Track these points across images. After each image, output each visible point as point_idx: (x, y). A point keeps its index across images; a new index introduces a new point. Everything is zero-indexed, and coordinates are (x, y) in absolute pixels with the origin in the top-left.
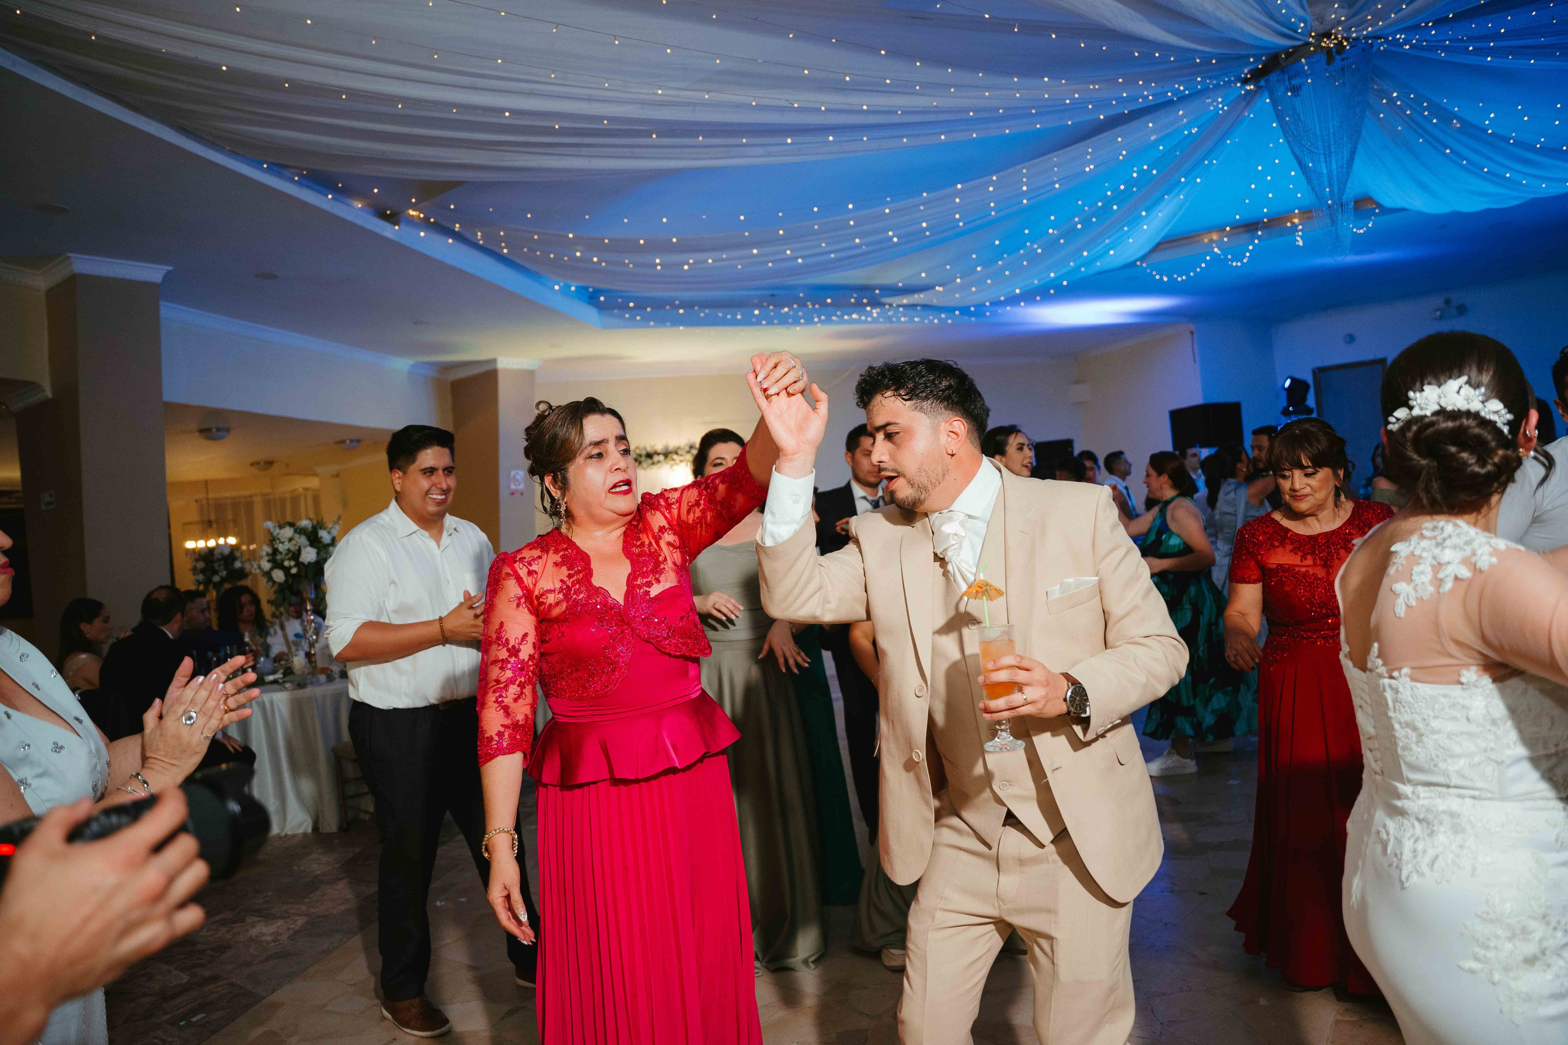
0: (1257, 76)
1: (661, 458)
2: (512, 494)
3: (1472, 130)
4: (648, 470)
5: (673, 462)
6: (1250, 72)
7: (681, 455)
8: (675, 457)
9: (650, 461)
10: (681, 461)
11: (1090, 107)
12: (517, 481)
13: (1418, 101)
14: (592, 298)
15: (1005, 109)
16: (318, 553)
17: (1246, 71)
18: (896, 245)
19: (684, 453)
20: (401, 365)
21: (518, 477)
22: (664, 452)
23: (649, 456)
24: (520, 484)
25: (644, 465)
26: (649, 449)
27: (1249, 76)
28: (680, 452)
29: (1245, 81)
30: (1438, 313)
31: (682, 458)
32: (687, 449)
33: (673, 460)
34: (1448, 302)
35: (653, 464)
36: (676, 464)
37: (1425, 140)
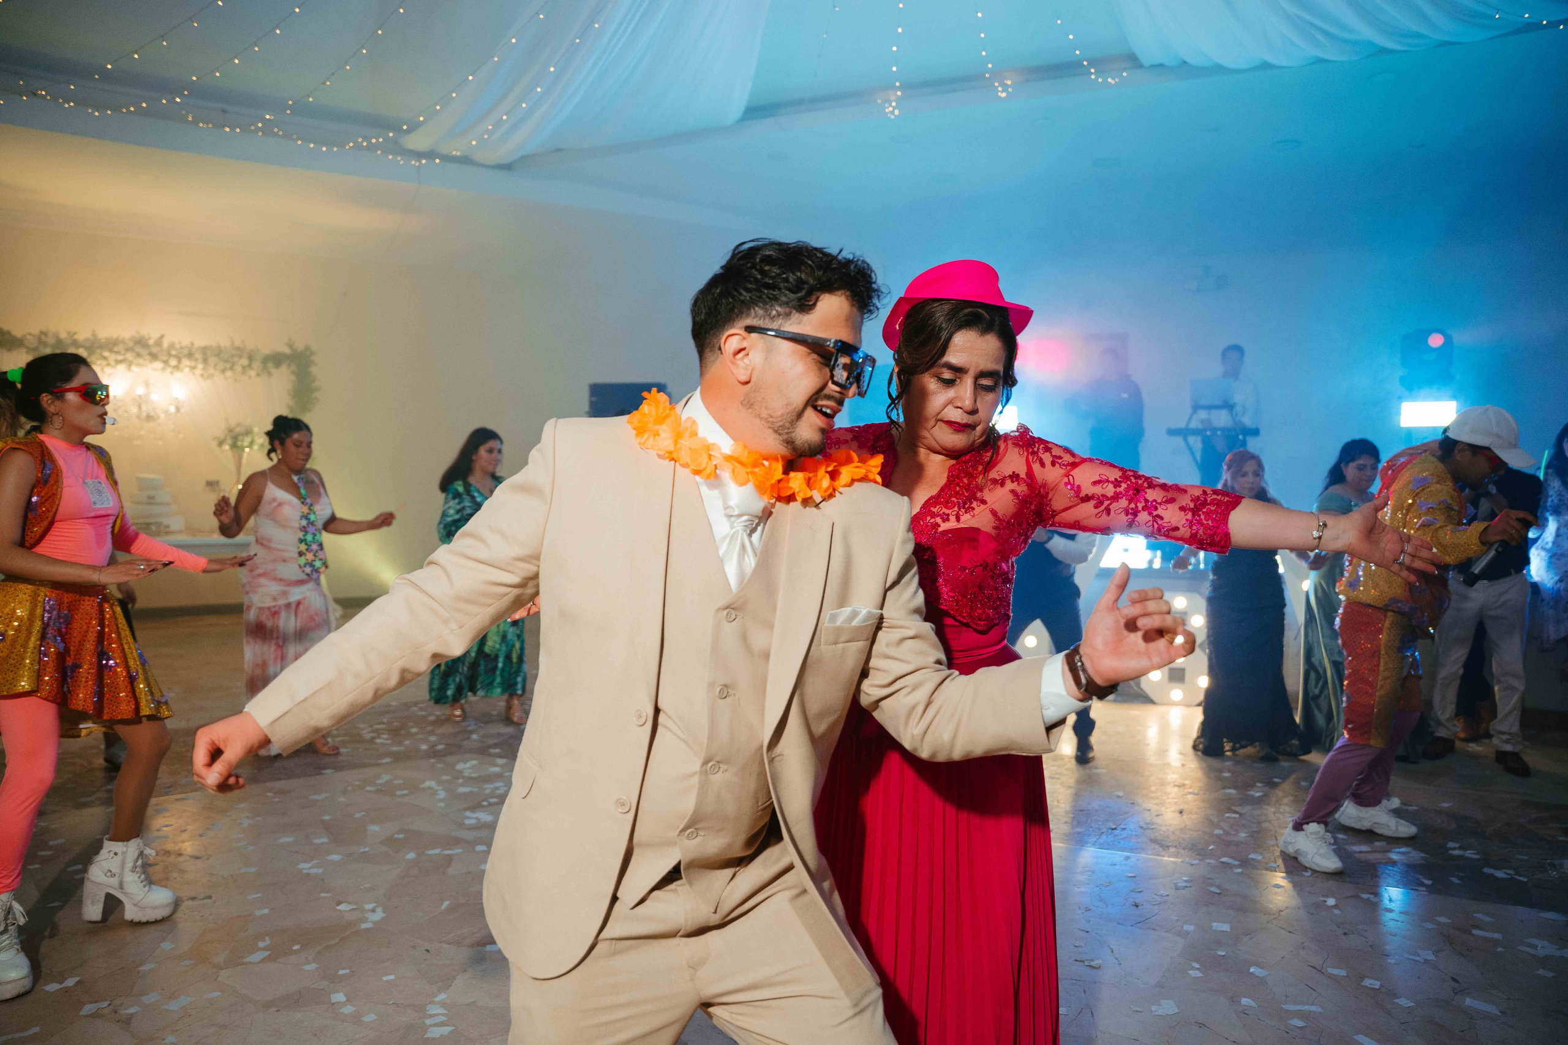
7: (118, 353)
8: (106, 354)
10: (118, 362)
19: (123, 352)
28: (115, 348)
31: (120, 358)
32: (131, 344)
33: (105, 358)
36: (108, 365)
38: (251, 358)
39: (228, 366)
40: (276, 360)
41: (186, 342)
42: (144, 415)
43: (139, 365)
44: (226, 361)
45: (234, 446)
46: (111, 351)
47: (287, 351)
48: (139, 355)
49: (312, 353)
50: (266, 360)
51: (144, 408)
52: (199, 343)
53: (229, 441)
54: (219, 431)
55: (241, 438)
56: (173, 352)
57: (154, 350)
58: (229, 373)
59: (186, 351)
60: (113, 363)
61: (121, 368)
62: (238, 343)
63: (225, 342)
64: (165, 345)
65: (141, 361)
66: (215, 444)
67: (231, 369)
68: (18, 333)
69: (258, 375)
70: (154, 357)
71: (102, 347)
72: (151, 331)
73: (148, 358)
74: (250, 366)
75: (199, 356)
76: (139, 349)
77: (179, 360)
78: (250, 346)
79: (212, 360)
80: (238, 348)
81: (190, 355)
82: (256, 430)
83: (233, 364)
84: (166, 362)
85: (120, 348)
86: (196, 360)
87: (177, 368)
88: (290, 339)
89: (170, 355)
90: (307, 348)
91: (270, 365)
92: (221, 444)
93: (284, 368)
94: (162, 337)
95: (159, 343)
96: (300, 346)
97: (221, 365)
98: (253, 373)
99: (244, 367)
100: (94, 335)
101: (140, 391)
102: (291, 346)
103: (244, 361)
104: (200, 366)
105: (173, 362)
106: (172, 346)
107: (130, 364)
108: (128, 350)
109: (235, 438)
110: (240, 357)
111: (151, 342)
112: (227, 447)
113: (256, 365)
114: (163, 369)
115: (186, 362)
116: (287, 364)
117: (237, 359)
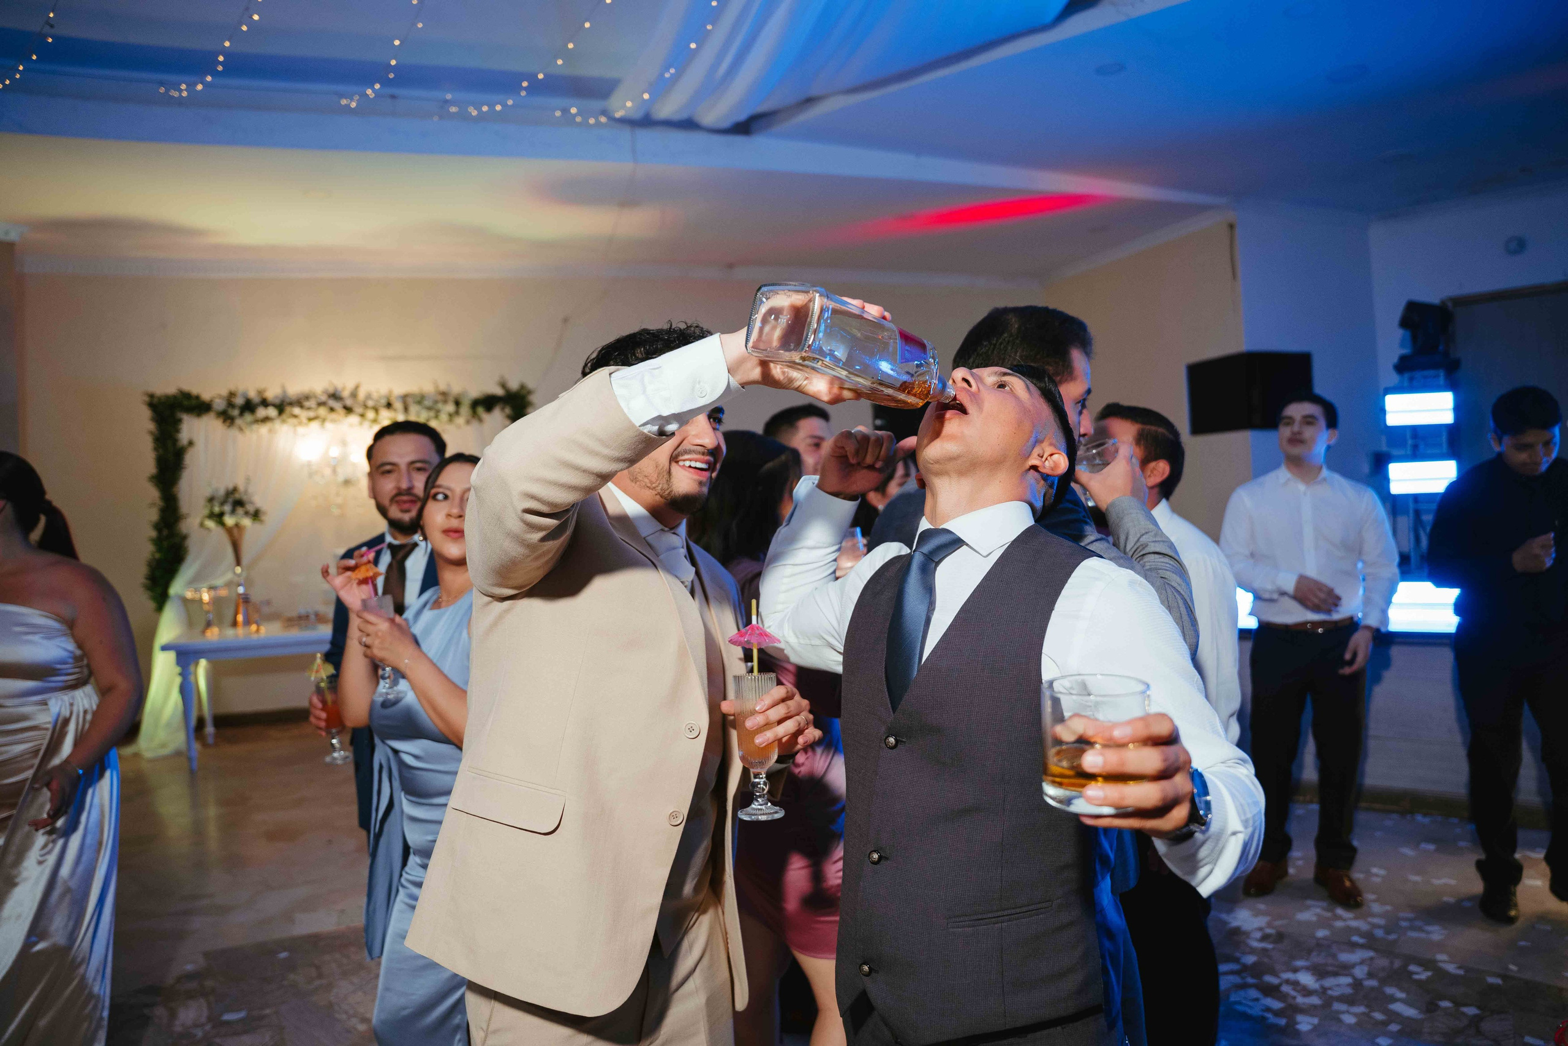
1: (272, 412)
4: (247, 432)
5: (294, 421)
7: (309, 409)
8: (296, 410)
9: (248, 417)
10: (310, 419)
19: (314, 407)
22: (277, 401)
23: (249, 407)
25: (239, 422)
26: (252, 394)
28: (307, 404)
31: (311, 414)
32: (324, 398)
33: (295, 416)
35: (257, 421)
36: (300, 423)
38: (457, 403)
39: (432, 414)
40: (484, 403)
41: (384, 391)
42: (341, 478)
43: (333, 421)
44: (429, 409)
46: (301, 406)
47: (499, 391)
48: (332, 410)
49: (529, 392)
50: (476, 404)
51: (339, 470)
52: (399, 390)
56: (370, 403)
57: (348, 403)
59: (384, 402)
60: (304, 420)
61: (315, 425)
62: (443, 387)
63: (428, 388)
64: (362, 395)
65: (333, 416)
67: (436, 418)
68: (206, 396)
69: (468, 422)
70: (348, 410)
71: (291, 404)
72: (345, 383)
73: (342, 411)
74: (457, 413)
75: (398, 405)
76: (332, 403)
77: (376, 410)
78: (456, 389)
79: (414, 408)
80: (444, 394)
81: (389, 406)
83: (438, 412)
84: (362, 416)
85: (312, 403)
86: (395, 410)
87: (375, 420)
88: (502, 378)
89: (366, 407)
90: (522, 387)
91: (480, 410)
93: (497, 413)
94: (357, 387)
95: (354, 395)
96: (514, 385)
98: (460, 420)
99: (450, 415)
100: (284, 392)
101: (335, 452)
102: (503, 386)
103: (450, 408)
105: (371, 415)
106: (369, 396)
107: (324, 420)
108: (321, 404)
110: (445, 402)
111: (346, 394)
113: (465, 410)
114: (361, 424)
115: (384, 413)
116: (503, 409)
117: (440, 406)
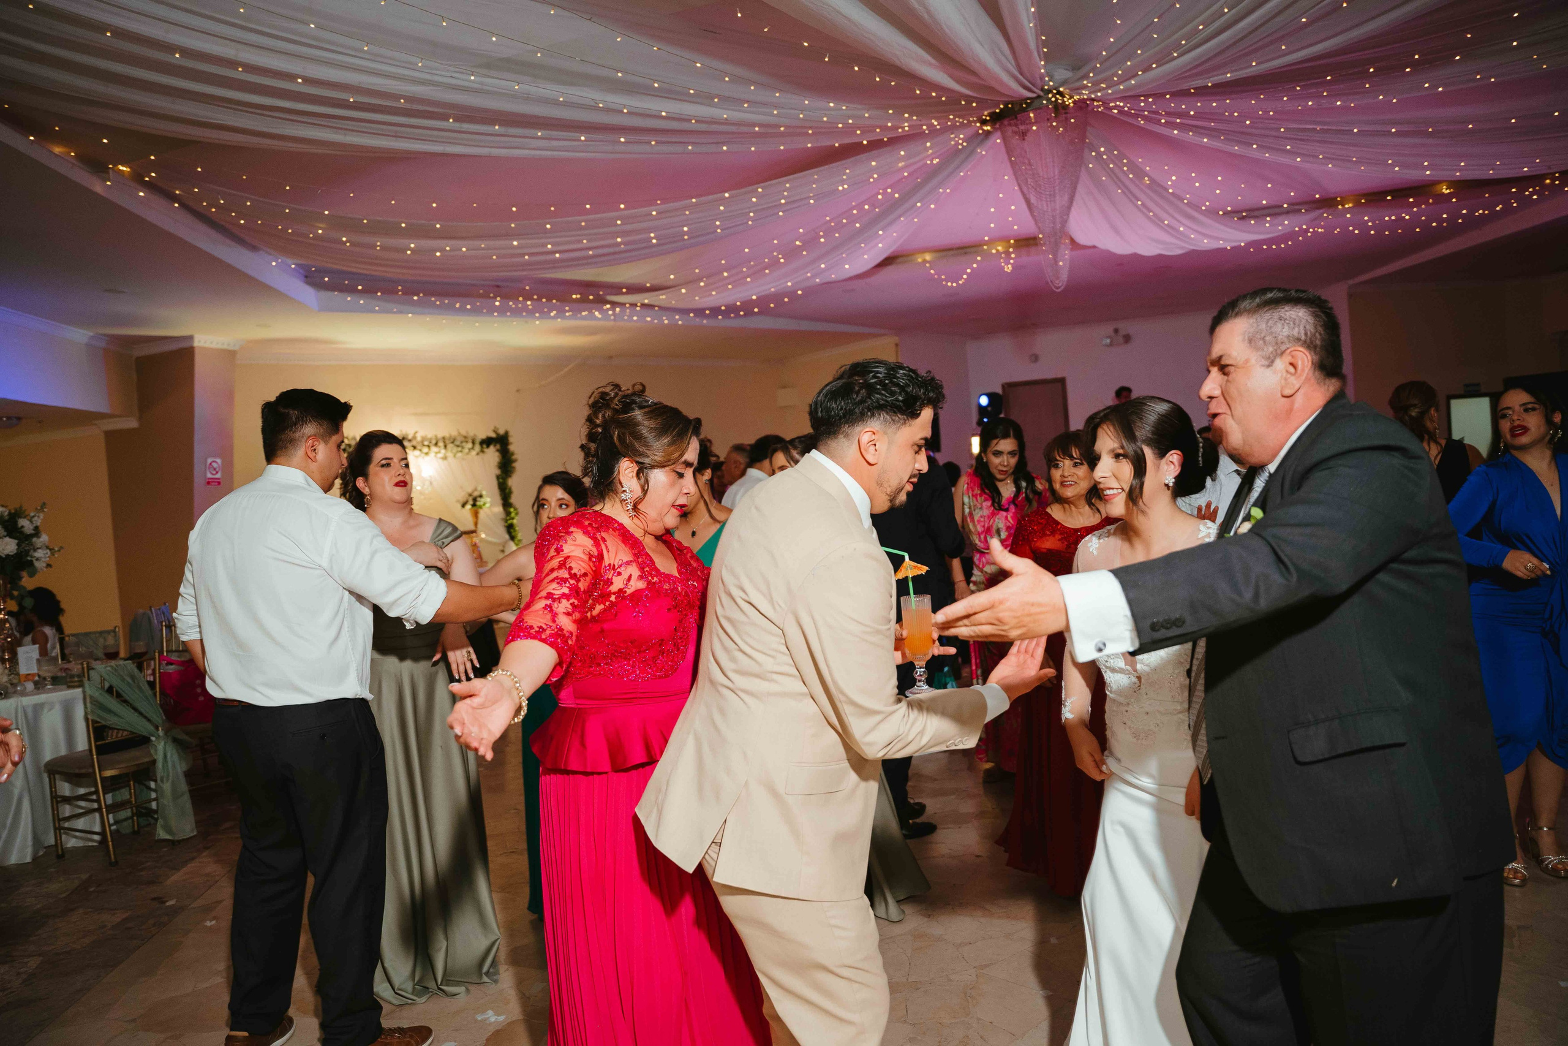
0: (995, 119)
2: (208, 483)
3: (1157, 187)
6: (990, 115)
11: (858, 132)
12: (215, 469)
13: (1122, 156)
14: (312, 278)
15: (786, 127)
16: (18, 545)
17: (986, 113)
18: (654, 246)
20: (79, 335)
21: (215, 465)
24: (217, 473)
27: (988, 118)
29: (984, 122)
30: (1108, 341)
34: (1116, 331)
37: (1123, 191)
38: (473, 443)
39: (460, 449)
40: (487, 442)
44: (458, 446)
45: (474, 505)
47: (493, 435)
49: (509, 436)
50: (482, 443)
52: (440, 435)
53: (471, 502)
54: (462, 496)
55: (478, 499)
57: (414, 443)
58: (459, 455)
59: (434, 442)
62: (464, 433)
63: (454, 433)
66: (459, 506)
67: (461, 451)
69: (478, 454)
73: (412, 448)
74: (473, 448)
75: (441, 444)
78: (471, 434)
79: (450, 446)
80: (463, 436)
81: (436, 444)
82: (484, 493)
83: (463, 447)
84: (420, 450)
86: (440, 447)
87: (427, 454)
88: (495, 427)
90: (505, 432)
91: (485, 446)
92: (463, 506)
93: (492, 449)
94: (416, 432)
95: (415, 437)
96: (502, 432)
97: (455, 449)
98: (474, 453)
99: (469, 450)
102: (495, 432)
103: (470, 445)
104: (443, 451)
105: (425, 450)
106: (424, 439)
109: (475, 500)
110: (467, 442)
111: (410, 437)
112: (469, 507)
113: (478, 447)
115: (434, 449)
116: (495, 446)
117: (464, 444)
